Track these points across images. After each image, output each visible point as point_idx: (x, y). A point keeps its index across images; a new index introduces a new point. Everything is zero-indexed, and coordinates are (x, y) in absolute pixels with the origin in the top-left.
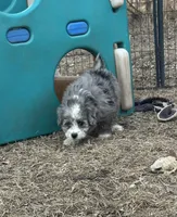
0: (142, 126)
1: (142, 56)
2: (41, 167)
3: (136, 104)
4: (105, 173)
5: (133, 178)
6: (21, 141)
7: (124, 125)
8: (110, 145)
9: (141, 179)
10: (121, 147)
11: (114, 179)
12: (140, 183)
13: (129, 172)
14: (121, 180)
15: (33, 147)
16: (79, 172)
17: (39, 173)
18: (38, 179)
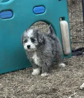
0: (76, 64)
1: (76, 24)
2: (19, 87)
3: (73, 51)
4: (54, 90)
5: (71, 93)
6: (8, 73)
7: (66, 63)
8: (58, 75)
9: (75, 93)
10: (64, 76)
11: (59, 94)
12: (74, 96)
13: (68, 90)
14: (64, 94)
15: (15, 76)
16: (40, 90)
17: (18, 90)
18: (18, 94)
